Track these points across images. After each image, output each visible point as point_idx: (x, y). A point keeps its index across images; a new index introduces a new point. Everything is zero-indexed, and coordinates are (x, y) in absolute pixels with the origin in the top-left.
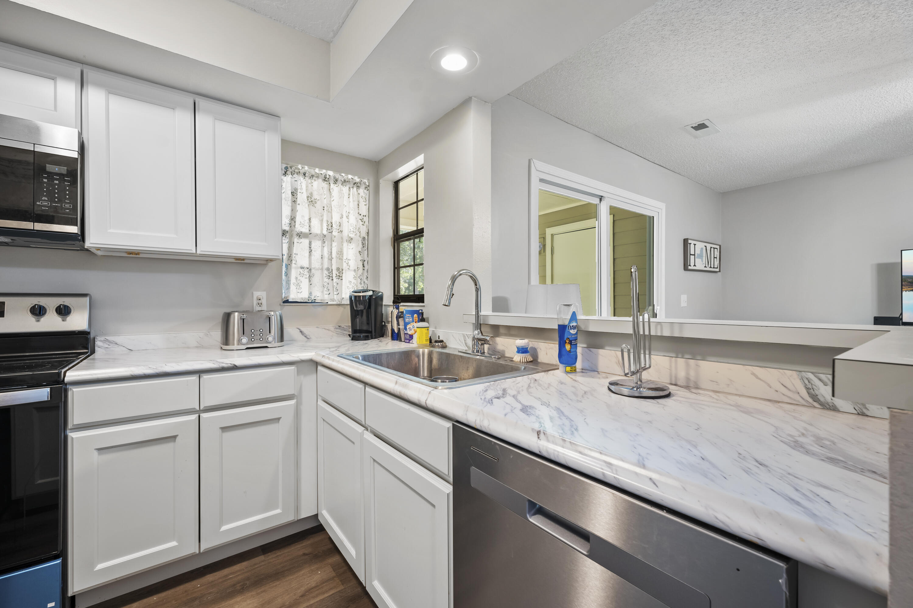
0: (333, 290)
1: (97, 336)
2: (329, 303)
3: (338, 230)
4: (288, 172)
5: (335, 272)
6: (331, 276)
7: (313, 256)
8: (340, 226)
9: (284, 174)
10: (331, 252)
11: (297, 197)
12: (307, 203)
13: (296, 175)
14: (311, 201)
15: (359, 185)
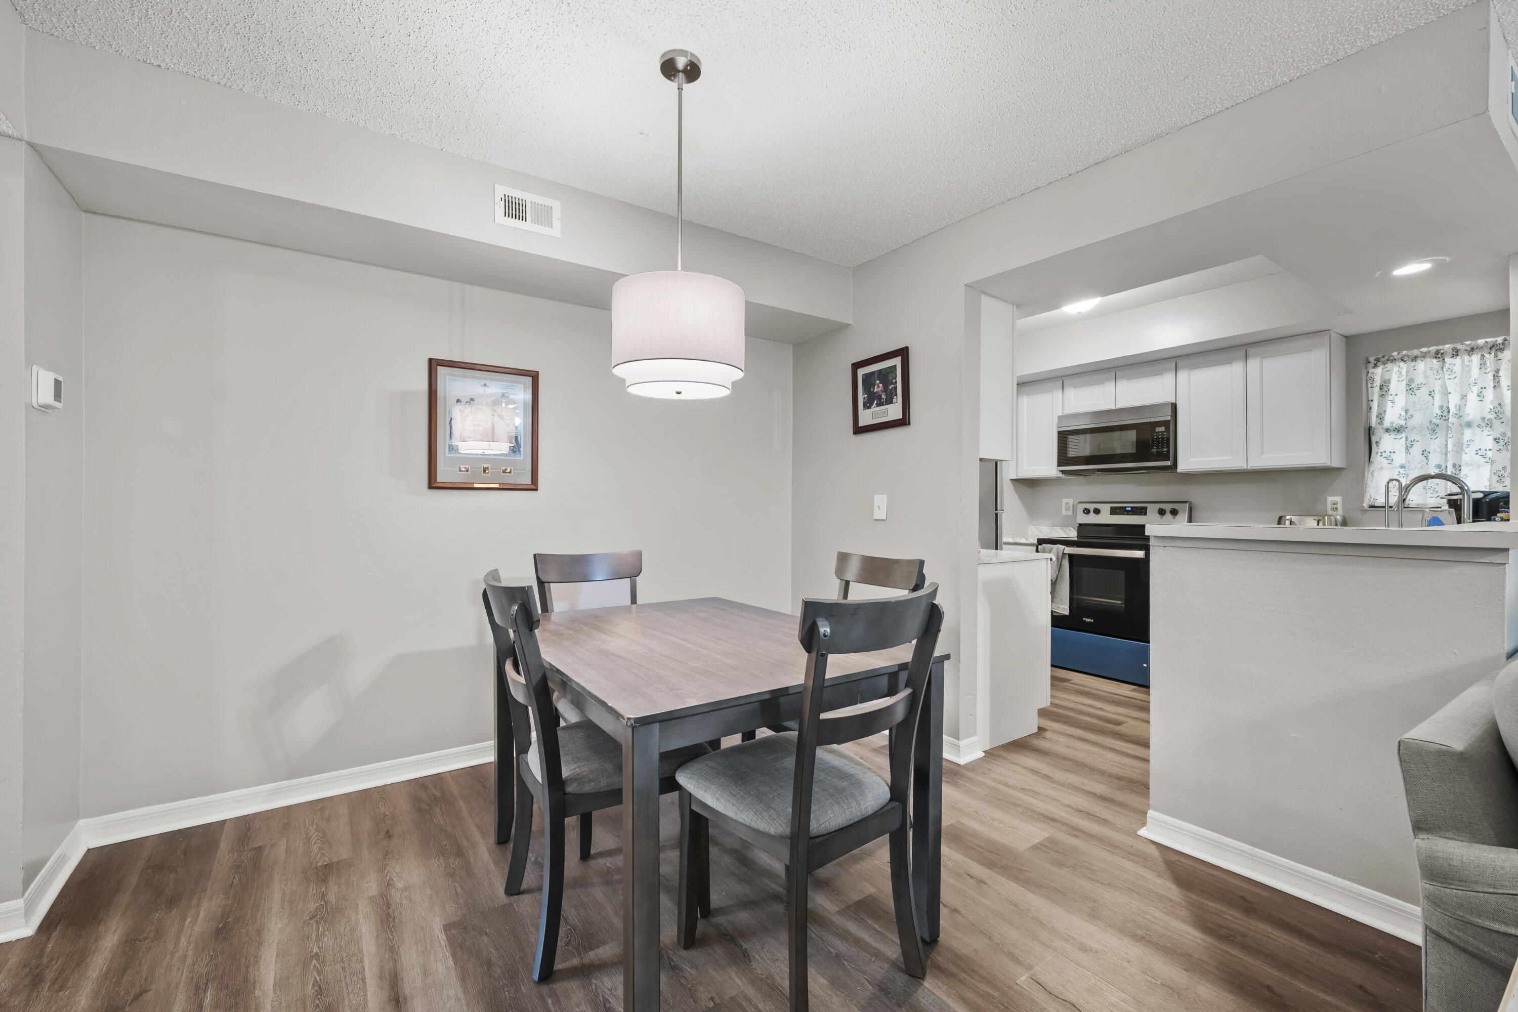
3: (1459, 414)
4: (1379, 364)
5: (1450, 469)
7: (1409, 453)
8: (1459, 410)
9: (1373, 367)
10: (1446, 445)
11: (1387, 389)
12: (1405, 392)
13: (1390, 364)
14: (1411, 389)
15: (1501, 346)
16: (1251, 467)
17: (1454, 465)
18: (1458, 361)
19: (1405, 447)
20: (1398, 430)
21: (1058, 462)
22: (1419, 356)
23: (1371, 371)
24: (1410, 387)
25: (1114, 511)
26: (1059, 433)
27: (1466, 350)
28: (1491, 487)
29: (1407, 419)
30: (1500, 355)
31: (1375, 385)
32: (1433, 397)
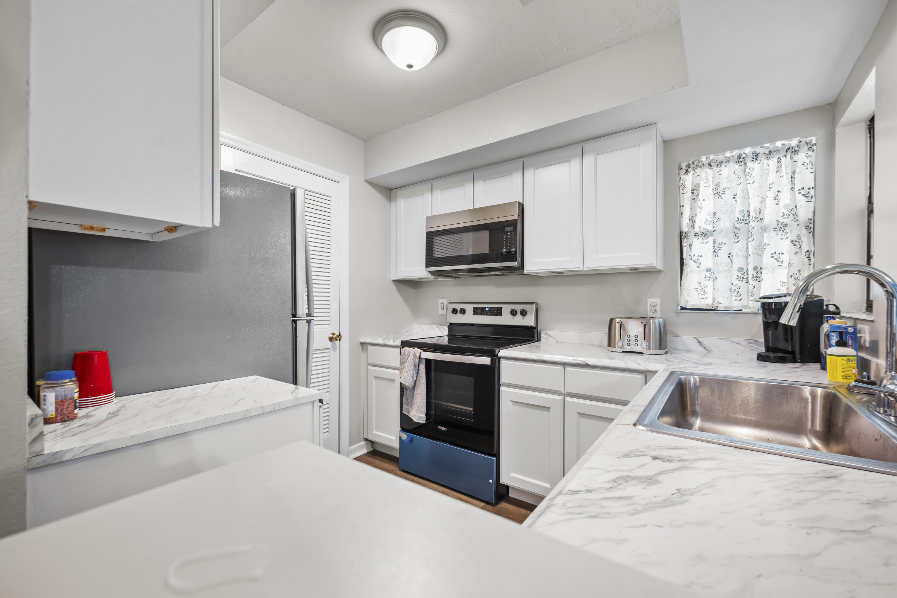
0: (748, 295)
1: (542, 330)
2: (744, 311)
3: (758, 218)
4: (690, 170)
5: (751, 272)
6: (745, 277)
7: (718, 256)
8: (760, 213)
9: (685, 173)
10: (747, 248)
11: (698, 194)
12: (712, 197)
13: (699, 169)
14: (717, 193)
15: (797, 149)
16: (586, 268)
17: (755, 268)
18: (756, 166)
19: (712, 250)
20: (705, 235)
21: (426, 264)
22: (724, 161)
23: (683, 177)
24: (717, 191)
25: (477, 311)
26: (427, 233)
27: (765, 153)
28: (788, 290)
29: (715, 222)
30: (795, 158)
31: (685, 192)
32: (736, 200)
